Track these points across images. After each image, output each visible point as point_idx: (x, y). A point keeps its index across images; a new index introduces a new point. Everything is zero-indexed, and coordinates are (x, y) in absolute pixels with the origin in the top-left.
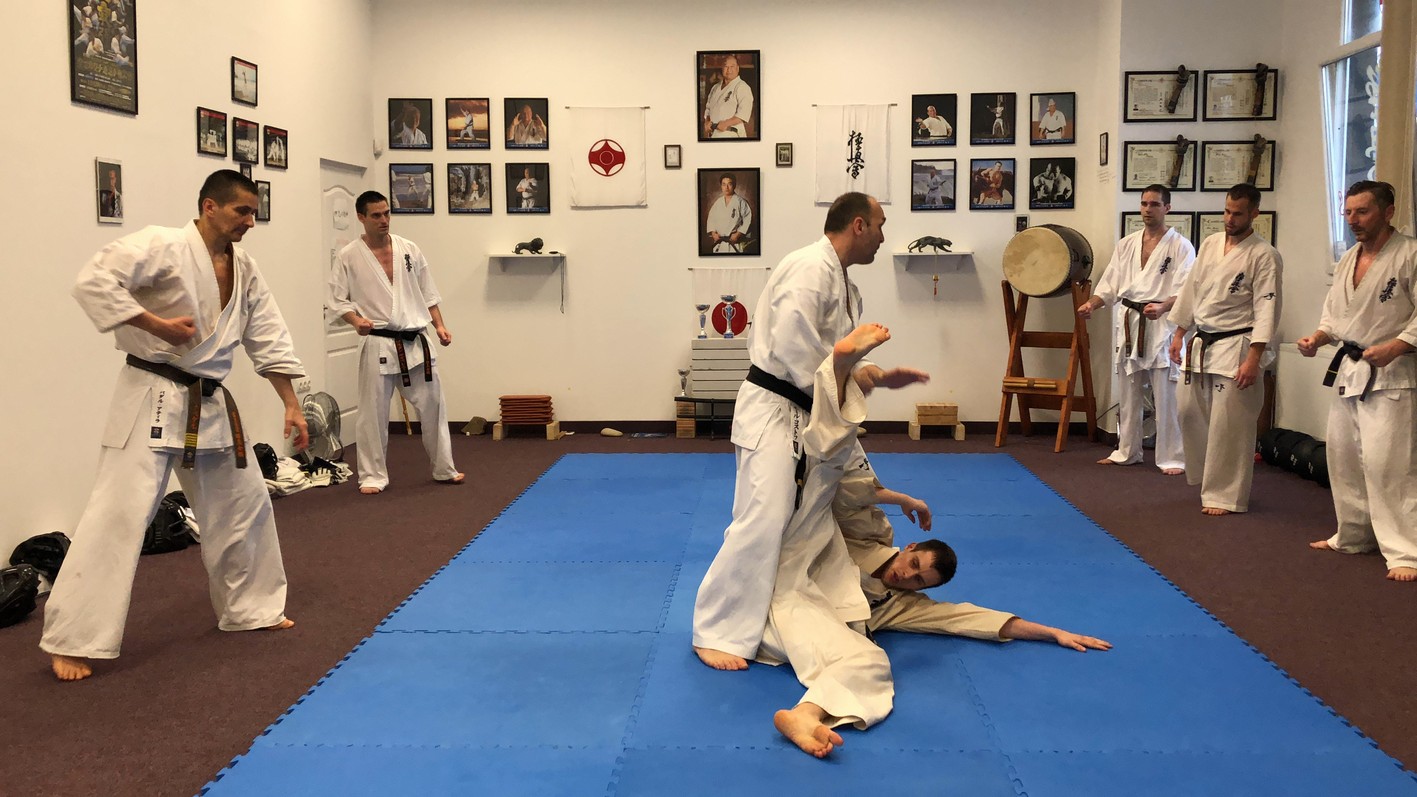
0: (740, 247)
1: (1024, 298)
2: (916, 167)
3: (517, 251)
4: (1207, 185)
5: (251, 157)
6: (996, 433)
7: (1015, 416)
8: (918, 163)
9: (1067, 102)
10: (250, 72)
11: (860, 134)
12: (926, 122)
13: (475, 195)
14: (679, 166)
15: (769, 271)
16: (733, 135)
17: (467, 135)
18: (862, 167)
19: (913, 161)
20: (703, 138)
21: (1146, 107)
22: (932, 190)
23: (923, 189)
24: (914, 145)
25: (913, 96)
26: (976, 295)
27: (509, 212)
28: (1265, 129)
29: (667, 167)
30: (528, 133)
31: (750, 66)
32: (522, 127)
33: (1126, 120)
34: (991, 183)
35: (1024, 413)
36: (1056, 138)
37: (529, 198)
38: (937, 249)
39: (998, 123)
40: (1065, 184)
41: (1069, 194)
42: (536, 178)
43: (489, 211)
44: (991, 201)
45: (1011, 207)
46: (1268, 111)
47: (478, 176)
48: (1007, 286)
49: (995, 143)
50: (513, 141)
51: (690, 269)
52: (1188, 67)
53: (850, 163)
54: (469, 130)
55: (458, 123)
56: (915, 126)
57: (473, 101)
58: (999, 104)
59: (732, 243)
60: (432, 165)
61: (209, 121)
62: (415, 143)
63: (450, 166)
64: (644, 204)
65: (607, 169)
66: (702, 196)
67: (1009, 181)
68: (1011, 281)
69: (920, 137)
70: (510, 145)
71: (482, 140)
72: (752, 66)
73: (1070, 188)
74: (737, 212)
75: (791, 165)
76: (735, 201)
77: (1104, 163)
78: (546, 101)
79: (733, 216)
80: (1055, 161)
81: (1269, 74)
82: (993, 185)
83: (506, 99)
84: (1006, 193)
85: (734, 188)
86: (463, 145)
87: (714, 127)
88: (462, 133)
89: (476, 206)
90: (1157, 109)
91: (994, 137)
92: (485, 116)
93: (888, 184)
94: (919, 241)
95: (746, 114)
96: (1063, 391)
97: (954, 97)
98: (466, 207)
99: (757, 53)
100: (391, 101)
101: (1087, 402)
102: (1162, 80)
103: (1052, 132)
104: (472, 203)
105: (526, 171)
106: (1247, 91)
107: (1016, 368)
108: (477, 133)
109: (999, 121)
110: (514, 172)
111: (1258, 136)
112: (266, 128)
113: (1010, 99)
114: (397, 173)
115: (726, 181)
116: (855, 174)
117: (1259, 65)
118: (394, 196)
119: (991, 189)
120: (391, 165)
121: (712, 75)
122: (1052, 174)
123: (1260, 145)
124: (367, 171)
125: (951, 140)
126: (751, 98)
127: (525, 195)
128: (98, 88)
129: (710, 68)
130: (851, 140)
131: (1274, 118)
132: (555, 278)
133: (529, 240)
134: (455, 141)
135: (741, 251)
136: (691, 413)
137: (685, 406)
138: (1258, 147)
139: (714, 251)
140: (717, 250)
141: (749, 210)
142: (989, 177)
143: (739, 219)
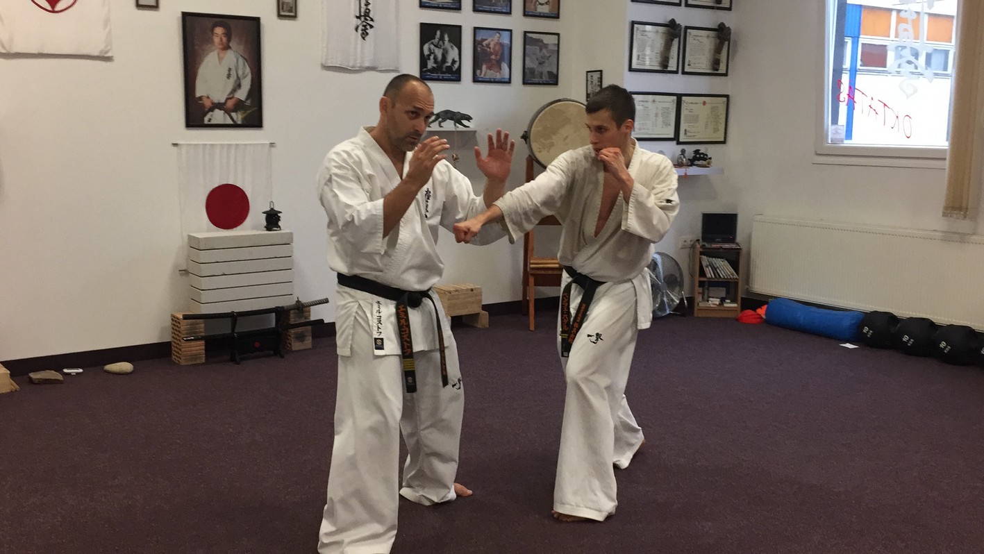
0: (238, 117)
4: (686, 69)
14: (156, 7)
18: (371, 27)
24: (421, 5)
28: (725, 19)
34: (492, 54)
36: (544, 11)
38: (457, 124)
44: (491, 74)
45: (508, 81)
46: (726, 1)
48: (531, 163)
51: (175, 145)
53: (359, 22)
59: (228, 112)
64: (109, 54)
66: (188, 49)
74: (233, 73)
75: (295, 17)
76: (231, 58)
79: (229, 76)
82: (493, 57)
84: (503, 66)
85: (229, 40)
91: (493, 5)
93: (398, 51)
94: (438, 114)
103: (542, 5)
115: (219, 31)
116: (364, 34)
119: (490, 60)
125: (456, 4)
131: (730, 9)
135: (239, 122)
136: (201, 332)
137: (191, 324)
138: (722, 34)
139: (206, 122)
140: (210, 120)
141: (248, 70)
142: (490, 48)
143: (236, 81)
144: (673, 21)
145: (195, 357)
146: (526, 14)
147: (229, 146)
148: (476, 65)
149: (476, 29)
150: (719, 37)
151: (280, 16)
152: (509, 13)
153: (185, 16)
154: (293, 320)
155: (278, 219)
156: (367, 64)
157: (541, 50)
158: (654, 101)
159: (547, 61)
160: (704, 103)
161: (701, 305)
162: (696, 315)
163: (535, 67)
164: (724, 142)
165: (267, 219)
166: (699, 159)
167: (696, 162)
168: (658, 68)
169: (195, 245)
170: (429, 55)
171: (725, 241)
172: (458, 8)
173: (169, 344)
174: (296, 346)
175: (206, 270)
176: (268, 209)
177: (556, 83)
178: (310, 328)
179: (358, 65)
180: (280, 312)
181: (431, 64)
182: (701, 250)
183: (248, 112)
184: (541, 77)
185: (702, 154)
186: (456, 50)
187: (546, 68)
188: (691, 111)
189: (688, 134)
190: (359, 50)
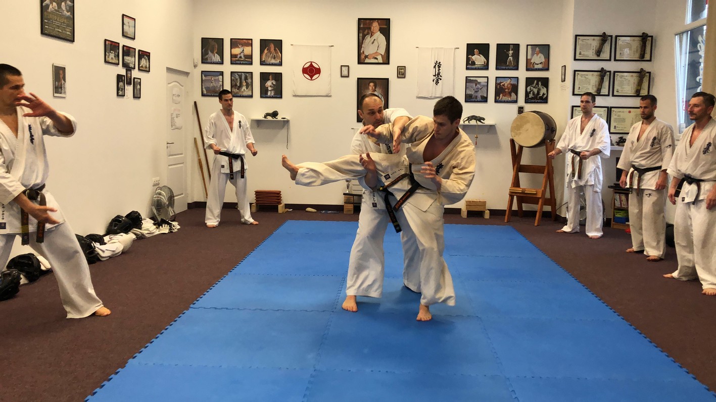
1: (521, 148)
2: (468, 80)
3: (265, 117)
4: (615, 93)
5: (132, 65)
6: (505, 215)
7: (515, 207)
8: (469, 78)
9: (545, 49)
10: (132, 22)
11: (440, 63)
12: (474, 58)
13: (244, 88)
14: (348, 76)
16: (375, 61)
17: (241, 57)
18: (441, 79)
19: (466, 77)
20: (360, 62)
21: (586, 53)
22: (476, 92)
23: (471, 91)
24: (467, 69)
25: (467, 44)
26: (496, 146)
27: (261, 97)
28: (646, 66)
29: (342, 76)
30: (272, 57)
31: (385, 26)
32: (269, 54)
33: (575, 59)
34: (506, 89)
35: (520, 206)
36: (539, 67)
37: (272, 90)
38: (478, 122)
39: (510, 59)
40: (543, 91)
41: (545, 96)
42: (275, 80)
43: (251, 96)
44: (505, 98)
45: (516, 102)
46: (647, 57)
47: (246, 78)
48: (512, 142)
49: (508, 69)
50: (264, 61)
51: (352, 128)
52: (607, 33)
53: (435, 77)
54: (242, 55)
55: (236, 51)
56: (468, 59)
57: (244, 40)
58: (511, 49)
60: (223, 72)
61: (110, 46)
62: (215, 60)
63: (232, 72)
64: (330, 95)
65: (311, 78)
66: (359, 91)
67: (515, 89)
68: (515, 139)
69: (470, 65)
70: (262, 63)
71: (248, 60)
72: (386, 27)
73: (546, 93)
75: (405, 77)
77: (563, 80)
78: (281, 41)
80: (539, 79)
81: (649, 38)
82: (507, 90)
83: (261, 40)
84: (513, 94)
85: (375, 88)
86: (239, 62)
87: (366, 57)
88: (239, 56)
89: (245, 94)
90: (591, 54)
91: (508, 66)
92: (250, 48)
93: (454, 88)
94: (468, 117)
95: (382, 51)
96: (539, 195)
97: (488, 45)
98: (240, 94)
99: (389, 19)
100: (203, 39)
101: (552, 201)
102: (594, 40)
103: (537, 64)
104: (243, 92)
105: (270, 77)
106: (637, 47)
107: (516, 183)
108: (246, 57)
109: (511, 58)
110: (264, 77)
111: (642, 69)
112: (139, 51)
113: (516, 47)
114: (205, 76)
115: (372, 84)
116: (437, 83)
117: (643, 33)
118: (203, 87)
119: (505, 92)
120: (202, 72)
121: (365, 30)
122: (537, 86)
123: (643, 73)
124: (190, 75)
125: (486, 67)
126: (385, 43)
127: (270, 89)
128: (54, 28)
129: (365, 27)
130: (435, 66)
131: (650, 60)
132: (284, 131)
133: (271, 112)
134: (235, 60)
136: (352, 201)
137: (348, 198)
138: (642, 75)
141: (383, 99)
142: (505, 86)
144: (602, 68)
146: (527, 70)
149: (496, 77)
150: (640, 77)
151: (398, 77)
152: (517, 69)
153: (358, 79)
156: (438, 95)
160: (630, 112)
162: (612, 227)
167: (621, 144)
172: (487, 69)
173: (343, 206)
179: (433, 96)
188: (619, 116)
189: (617, 128)
190: (434, 90)
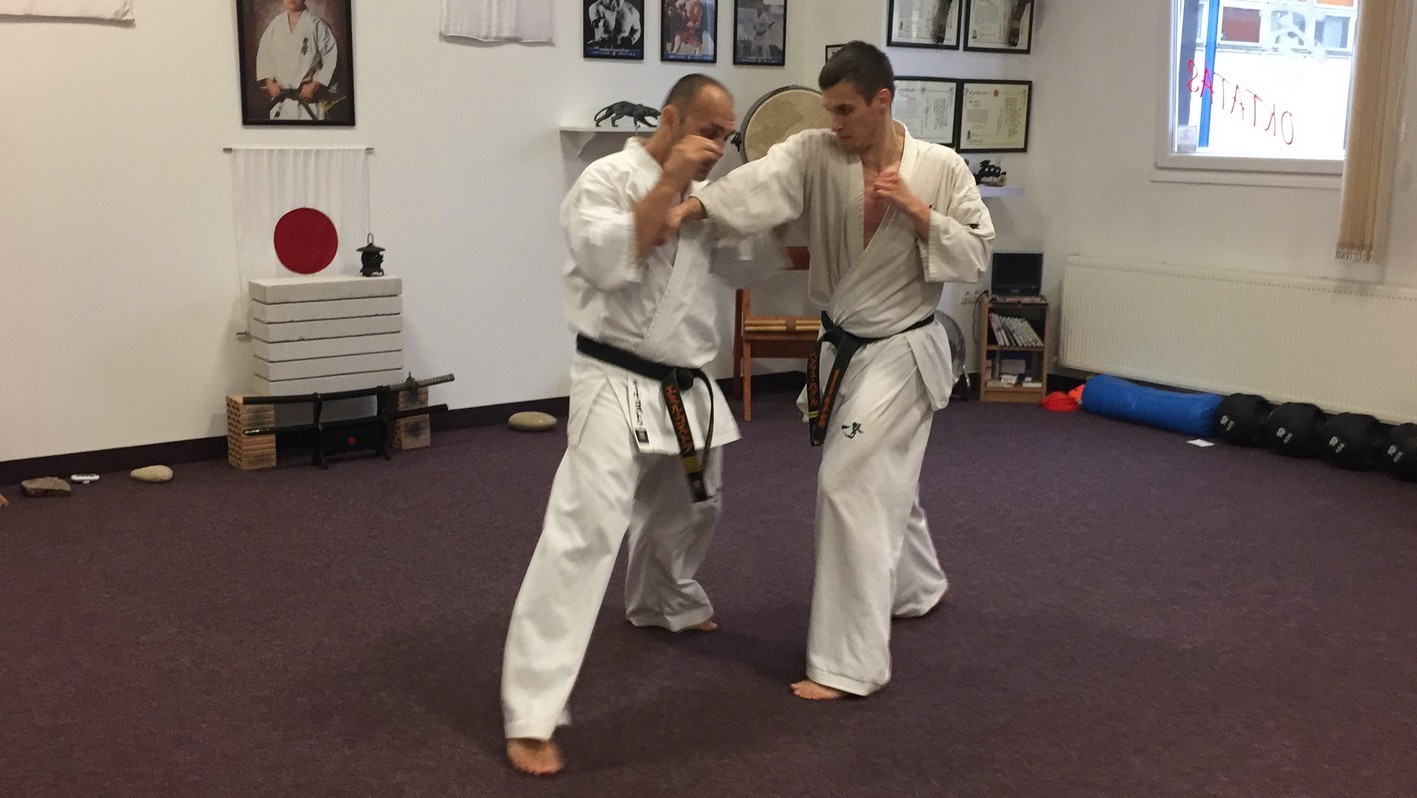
0: (320, 110)
4: (971, 44)
15: (371, 158)
38: (638, 122)
44: (688, 49)
45: (712, 59)
51: (228, 150)
59: (304, 102)
64: (126, 18)
66: (245, 10)
74: (311, 44)
76: (307, 23)
79: (304, 50)
84: (706, 37)
93: (550, 9)
94: (608, 108)
119: (686, 29)
135: (321, 118)
136: (269, 423)
137: (256, 411)
139: (272, 116)
140: (277, 114)
141: (332, 41)
142: (686, 11)
143: (315, 58)
145: (261, 458)
147: (307, 152)
148: (666, 36)
154: (402, 407)
155: (380, 260)
156: (506, 34)
157: (759, 15)
158: (923, 90)
159: (768, 30)
160: (996, 93)
161: (990, 384)
162: (982, 399)
163: (752, 38)
164: (1024, 150)
165: (364, 259)
166: (989, 174)
168: (929, 41)
169: (259, 296)
170: (597, 22)
171: (1024, 293)
173: (223, 440)
174: (408, 442)
175: (275, 333)
176: (365, 245)
177: (782, 63)
178: (428, 416)
179: (494, 35)
180: (384, 394)
181: (599, 34)
182: (990, 305)
183: (333, 103)
184: (760, 54)
185: (993, 166)
186: (636, 14)
187: (767, 42)
188: (977, 103)
189: (973, 138)
